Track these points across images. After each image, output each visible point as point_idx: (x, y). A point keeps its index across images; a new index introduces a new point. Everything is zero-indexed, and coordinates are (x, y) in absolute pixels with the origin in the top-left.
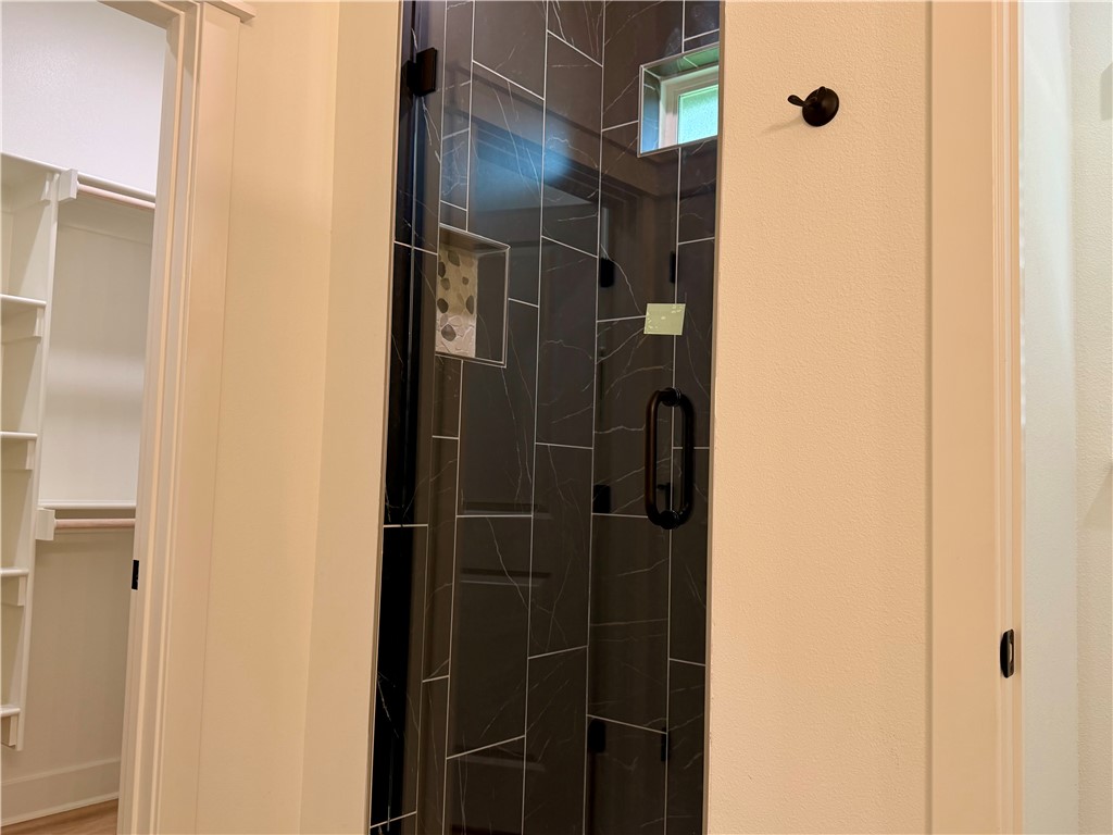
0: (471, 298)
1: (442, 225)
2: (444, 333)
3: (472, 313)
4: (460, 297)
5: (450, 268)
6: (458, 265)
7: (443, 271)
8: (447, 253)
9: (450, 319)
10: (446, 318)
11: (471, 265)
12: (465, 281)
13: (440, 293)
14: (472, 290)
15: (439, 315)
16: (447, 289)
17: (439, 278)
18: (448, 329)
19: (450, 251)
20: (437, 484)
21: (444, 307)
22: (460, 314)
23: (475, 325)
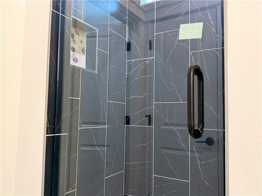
0: (83, 48)
1: (72, 16)
2: (74, 60)
3: (84, 53)
4: (79, 47)
5: (76, 36)
6: (79, 35)
7: (73, 37)
8: (75, 30)
9: (76, 55)
10: (74, 55)
11: (84, 36)
12: (82, 42)
13: (72, 45)
14: (84, 45)
15: (72, 53)
16: (75, 44)
17: (71, 39)
18: (75, 59)
19: (76, 30)
20: (71, 116)
21: (74, 50)
22: (80, 53)
23: (85, 58)
